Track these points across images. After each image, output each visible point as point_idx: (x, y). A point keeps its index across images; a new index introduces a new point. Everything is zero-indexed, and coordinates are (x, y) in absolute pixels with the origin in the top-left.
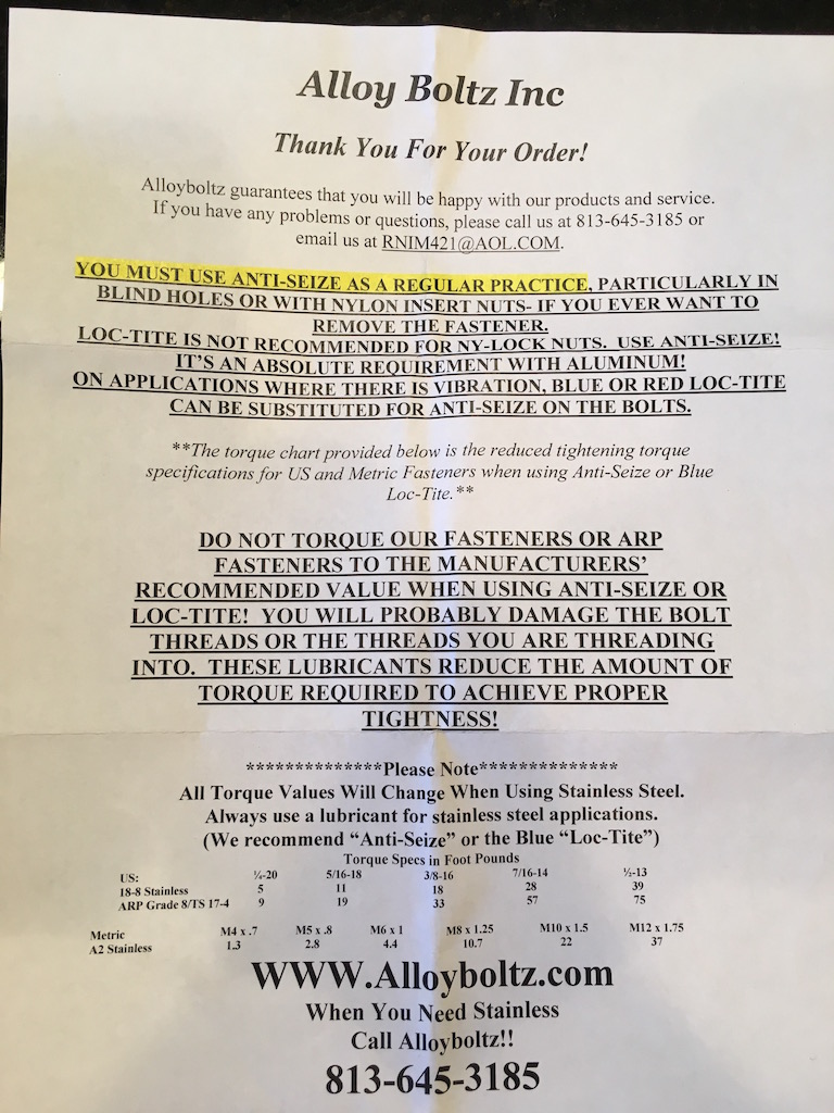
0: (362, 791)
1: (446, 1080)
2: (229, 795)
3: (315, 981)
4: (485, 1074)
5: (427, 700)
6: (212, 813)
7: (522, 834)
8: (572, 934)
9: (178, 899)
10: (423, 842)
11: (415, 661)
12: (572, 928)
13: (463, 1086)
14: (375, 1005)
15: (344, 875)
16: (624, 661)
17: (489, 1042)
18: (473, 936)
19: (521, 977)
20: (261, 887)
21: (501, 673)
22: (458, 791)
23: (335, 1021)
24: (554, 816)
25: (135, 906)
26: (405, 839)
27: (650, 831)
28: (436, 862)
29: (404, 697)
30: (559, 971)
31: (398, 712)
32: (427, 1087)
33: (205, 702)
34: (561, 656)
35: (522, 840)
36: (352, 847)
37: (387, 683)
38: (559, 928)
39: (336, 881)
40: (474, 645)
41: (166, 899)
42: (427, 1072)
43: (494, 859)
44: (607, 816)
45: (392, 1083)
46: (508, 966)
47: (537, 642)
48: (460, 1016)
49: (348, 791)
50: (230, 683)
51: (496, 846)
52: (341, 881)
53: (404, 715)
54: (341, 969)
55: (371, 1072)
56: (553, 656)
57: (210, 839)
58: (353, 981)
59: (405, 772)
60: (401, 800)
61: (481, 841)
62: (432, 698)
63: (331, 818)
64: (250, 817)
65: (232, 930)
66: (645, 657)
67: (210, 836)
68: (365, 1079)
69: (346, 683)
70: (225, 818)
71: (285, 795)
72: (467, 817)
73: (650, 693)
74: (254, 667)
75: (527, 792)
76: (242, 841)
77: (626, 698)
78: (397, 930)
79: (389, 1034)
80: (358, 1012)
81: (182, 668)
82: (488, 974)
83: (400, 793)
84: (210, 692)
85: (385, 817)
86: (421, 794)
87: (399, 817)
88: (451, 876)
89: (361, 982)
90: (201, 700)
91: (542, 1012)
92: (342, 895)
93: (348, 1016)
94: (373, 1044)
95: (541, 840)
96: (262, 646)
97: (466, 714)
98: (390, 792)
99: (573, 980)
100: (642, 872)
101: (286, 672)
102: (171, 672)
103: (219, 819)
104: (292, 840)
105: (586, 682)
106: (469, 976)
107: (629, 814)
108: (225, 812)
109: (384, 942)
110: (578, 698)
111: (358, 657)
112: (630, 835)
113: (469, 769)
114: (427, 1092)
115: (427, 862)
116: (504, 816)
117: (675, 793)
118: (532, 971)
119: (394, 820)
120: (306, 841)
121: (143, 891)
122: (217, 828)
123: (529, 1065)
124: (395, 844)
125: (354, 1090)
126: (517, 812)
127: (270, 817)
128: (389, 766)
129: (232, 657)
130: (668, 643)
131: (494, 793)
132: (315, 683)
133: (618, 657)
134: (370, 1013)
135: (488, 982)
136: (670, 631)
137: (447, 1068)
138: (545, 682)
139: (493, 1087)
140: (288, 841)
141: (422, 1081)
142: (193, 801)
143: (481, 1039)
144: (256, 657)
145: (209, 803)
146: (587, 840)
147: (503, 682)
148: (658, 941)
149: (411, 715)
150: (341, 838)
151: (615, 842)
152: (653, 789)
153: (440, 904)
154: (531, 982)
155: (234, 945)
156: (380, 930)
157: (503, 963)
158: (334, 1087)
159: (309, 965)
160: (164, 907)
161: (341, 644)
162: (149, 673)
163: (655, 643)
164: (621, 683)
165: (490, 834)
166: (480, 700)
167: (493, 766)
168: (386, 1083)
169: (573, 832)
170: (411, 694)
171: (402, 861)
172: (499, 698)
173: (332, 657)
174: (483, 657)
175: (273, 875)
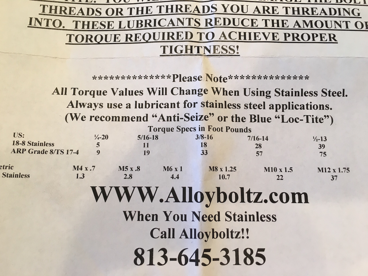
0: (159, 91)
1: (209, 257)
2: (81, 93)
3: (129, 198)
4: (232, 255)
5: (198, 40)
6: (71, 102)
7: (253, 117)
8: (283, 173)
9: (48, 148)
10: (195, 119)
11: (191, 20)
12: (283, 170)
13: (219, 262)
14: (165, 212)
15: (148, 138)
16: (311, 22)
17: (234, 235)
18: (224, 173)
19: (253, 197)
20: (98, 144)
21: (241, 26)
22: (216, 91)
23: (141, 222)
24: (272, 107)
25: (21, 151)
26: (184, 118)
27: (328, 116)
28: (203, 129)
29: (185, 38)
30: (276, 195)
31: (181, 46)
32: (197, 261)
33: (70, 43)
34: (275, 18)
35: (253, 120)
36: (153, 122)
37: (175, 31)
38: (275, 170)
39: (143, 141)
40: (225, 11)
41: (40, 148)
42: (197, 252)
43: (236, 130)
44: (302, 107)
45: (175, 259)
46: (246, 191)
47: (261, 11)
48: (217, 219)
49: (151, 91)
50: (84, 34)
51: (238, 123)
52: (146, 141)
53: (184, 47)
54: (145, 191)
55: (162, 253)
56: (271, 18)
57: (69, 116)
58: (152, 198)
59: (185, 80)
60: (182, 96)
61: (229, 120)
62: (201, 39)
63: (141, 106)
64: (93, 105)
65: (80, 167)
66: (323, 20)
67: (69, 115)
68: (158, 257)
69: (151, 32)
70: (79, 105)
71: (114, 94)
72: (220, 106)
73: (327, 37)
74: (99, 25)
75: (256, 93)
76: (88, 118)
77: (314, 40)
78: (179, 169)
79: (173, 229)
80: (155, 216)
81: (57, 24)
82: (233, 195)
83: (182, 92)
84: (73, 38)
85: (173, 105)
86: (194, 92)
87: (181, 105)
88: (211, 138)
89: (156, 199)
90: (67, 42)
91: (266, 218)
92: (146, 149)
93: (148, 218)
94: (164, 235)
95: (264, 120)
96: (104, 14)
97: (221, 47)
98: (176, 91)
99: (284, 200)
100: (324, 139)
101: (117, 27)
102: (51, 25)
103: (75, 106)
104: (117, 118)
105: (290, 32)
106: (222, 196)
107: (315, 106)
108: (79, 102)
109: (171, 176)
110: (286, 40)
111: (158, 18)
112: (316, 118)
113: (222, 79)
114: (197, 265)
115: (197, 129)
116: (242, 106)
117: (342, 94)
118: (260, 194)
119: (178, 107)
120: (126, 119)
121: (26, 143)
122: (73, 111)
123: (259, 250)
124: (178, 120)
125: (151, 263)
126: (250, 104)
127: (105, 106)
128: (176, 76)
129: (86, 20)
130: (335, 13)
131: (237, 93)
132: (133, 33)
133: (308, 20)
134: (162, 217)
135: (234, 200)
136: (336, 7)
137: (209, 250)
138: (266, 31)
139: (237, 263)
140: (115, 119)
141: (194, 258)
142: (60, 96)
143: (230, 234)
144: (100, 20)
145: (70, 97)
146: (291, 121)
147: (242, 31)
148: (335, 178)
149: (189, 47)
150: (147, 117)
151: (308, 122)
152: (329, 92)
153: (205, 153)
154: (259, 200)
155: (80, 176)
156: (169, 169)
157: (242, 189)
158: (139, 261)
159: (126, 188)
160: (39, 152)
161: (149, 12)
162: (38, 25)
163: (328, 13)
164: (310, 32)
165: (234, 116)
166: (229, 39)
167: (236, 77)
168: (171, 259)
169: (283, 116)
170: (189, 37)
171: (183, 130)
172: (240, 39)
173: (143, 19)
174: (231, 17)
175: (106, 137)
